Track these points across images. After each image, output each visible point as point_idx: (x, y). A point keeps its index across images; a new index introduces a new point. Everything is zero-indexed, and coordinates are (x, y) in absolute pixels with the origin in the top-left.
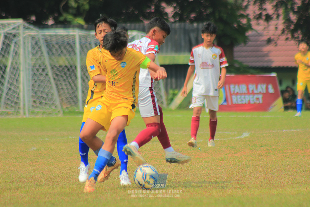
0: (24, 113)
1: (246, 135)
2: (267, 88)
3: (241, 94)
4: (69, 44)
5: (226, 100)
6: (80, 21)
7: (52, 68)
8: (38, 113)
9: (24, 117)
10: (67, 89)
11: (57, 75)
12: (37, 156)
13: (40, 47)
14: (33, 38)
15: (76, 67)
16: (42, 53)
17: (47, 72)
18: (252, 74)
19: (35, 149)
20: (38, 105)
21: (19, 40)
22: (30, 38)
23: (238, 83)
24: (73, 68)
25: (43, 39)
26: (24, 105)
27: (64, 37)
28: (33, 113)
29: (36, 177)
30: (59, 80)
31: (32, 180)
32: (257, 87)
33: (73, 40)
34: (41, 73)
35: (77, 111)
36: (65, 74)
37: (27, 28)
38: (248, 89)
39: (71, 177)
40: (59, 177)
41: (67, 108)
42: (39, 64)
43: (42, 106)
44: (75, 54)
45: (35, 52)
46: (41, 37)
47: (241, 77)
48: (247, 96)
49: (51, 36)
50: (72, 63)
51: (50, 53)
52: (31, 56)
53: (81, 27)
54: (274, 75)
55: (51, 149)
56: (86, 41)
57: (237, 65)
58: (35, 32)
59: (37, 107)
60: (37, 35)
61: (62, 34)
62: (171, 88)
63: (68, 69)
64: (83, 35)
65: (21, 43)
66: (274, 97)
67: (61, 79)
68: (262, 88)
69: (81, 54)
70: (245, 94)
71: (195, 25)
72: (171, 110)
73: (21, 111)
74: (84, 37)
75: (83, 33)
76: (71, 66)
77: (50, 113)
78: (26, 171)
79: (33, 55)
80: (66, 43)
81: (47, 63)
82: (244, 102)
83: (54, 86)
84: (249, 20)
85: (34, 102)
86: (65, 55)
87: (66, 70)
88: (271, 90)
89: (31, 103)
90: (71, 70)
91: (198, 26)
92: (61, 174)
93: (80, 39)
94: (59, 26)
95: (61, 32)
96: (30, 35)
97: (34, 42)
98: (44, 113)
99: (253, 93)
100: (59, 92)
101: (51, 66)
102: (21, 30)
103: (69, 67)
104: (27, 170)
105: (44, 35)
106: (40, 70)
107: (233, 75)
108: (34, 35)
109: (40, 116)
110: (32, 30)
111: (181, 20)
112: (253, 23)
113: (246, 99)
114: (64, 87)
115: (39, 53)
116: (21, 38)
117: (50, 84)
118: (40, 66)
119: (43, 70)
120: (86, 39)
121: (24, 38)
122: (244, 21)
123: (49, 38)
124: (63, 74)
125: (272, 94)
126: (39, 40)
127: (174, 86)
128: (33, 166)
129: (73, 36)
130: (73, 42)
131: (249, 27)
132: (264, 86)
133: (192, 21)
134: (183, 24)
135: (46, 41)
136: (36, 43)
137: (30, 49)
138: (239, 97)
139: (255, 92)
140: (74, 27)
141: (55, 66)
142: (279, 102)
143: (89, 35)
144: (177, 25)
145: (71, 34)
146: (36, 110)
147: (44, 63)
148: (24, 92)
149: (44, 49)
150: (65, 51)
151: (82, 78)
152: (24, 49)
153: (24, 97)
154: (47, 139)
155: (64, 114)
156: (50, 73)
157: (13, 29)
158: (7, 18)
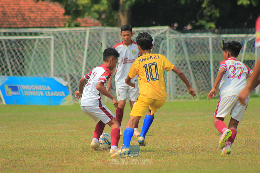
0: (170, 98)
4: (204, 44)
7: (191, 63)
9: (170, 101)
10: (203, 79)
11: (195, 68)
12: (182, 131)
13: (182, 47)
14: (177, 40)
15: (209, 62)
16: (183, 52)
17: (188, 66)
19: (180, 125)
20: (180, 91)
21: (166, 42)
22: (174, 41)
24: (207, 63)
25: (184, 41)
26: (170, 92)
27: (200, 39)
28: (176, 97)
29: (182, 147)
30: (196, 73)
31: (180, 150)
33: (207, 41)
34: (183, 67)
36: (201, 67)
37: (172, 33)
39: (209, 147)
40: (200, 147)
41: (202, 94)
42: (181, 60)
43: (184, 93)
44: (209, 52)
45: (178, 51)
46: (183, 40)
49: (190, 39)
50: (206, 59)
51: (190, 52)
52: (174, 54)
53: (213, 32)
55: (192, 126)
56: (217, 42)
59: (179, 93)
60: (180, 38)
61: (198, 37)
63: (203, 64)
64: (215, 38)
65: (168, 45)
67: (198, 72)
69: (213, 52)
74: (215, 39)
75: (215, 36)
76: (206, 62)
77: (189, 98)
78: (174, 143)
79: (177, 53)
80: (202, 44)
81: (187, 59)
83: (192, 77)
85: (178, 89)
86: (201, 53)
87: (201, 64)
89: (175, 90)
90: (205, 65)
92: (201, 145)
93: (213, 41)
94: (196, 31)
95: (198, 35)
96: (174, 38)
97: (177, 43)
98: (185, 98)
100: (196, 82)
101: (190, 62)
102: (168, 35)
103: (204, 62)
104: (175, 141)
105: (185, 38)
106: (182, 65)
108: (178, 38)
109: (182, 100)
110: (176, 34)
114: (201, 78)
115: (181, 52)
116: (167, 41)
117: (190, 75)
118: (182, 62)
119: (184, 65)
120: (217, 41)
121: (170, 40)
123: (188, 41)
124: (199, 67)
126: (181, 42)
128: (180, 139)
129: (208, 39)
130: (207, 43)
135: (186, 43)
136: (179, 45)
137: (174, 49)
140: (207, 32)
141: (193, 62)
143: (220, 37)
145: (206, 37)
146: (179, 96)
147: (184, 60)
148: (169, 82)
149: (185, 49)
150: (200, 51)
151: (214, 71)
152: (170, 49)
153: (170, 86)
154: (189, 118)
155: (200, 98)
156: (190, 67)
157: (162, 33)
158: (156, 25)
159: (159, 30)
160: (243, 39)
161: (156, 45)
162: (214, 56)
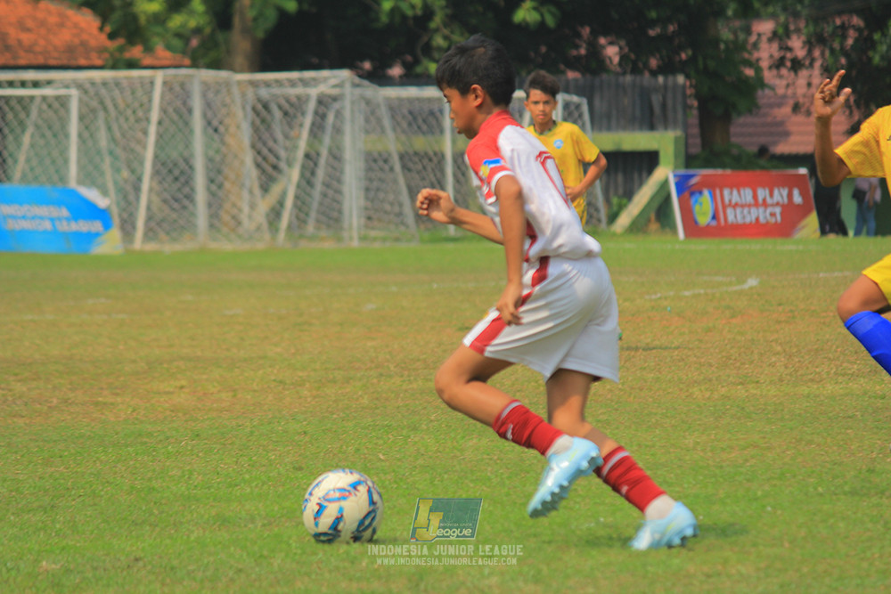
0: (351, 238)
1: (752, 282)
2: (790, 196)
3: (743, 206)
4: (432, 113)
5: (715, 217)
7: (402, 158)
8: (375, 239)
9: (351, 246)
11: (410, 171)
13: (380, 119)
14: (370, 102)
15: (443, 156)
16: (383, 129)
17: (393, 165)
18: (763, 168)
19: (374, 307)
20: (375, 224)
21: (344, 107)
22: (362, 103)
23: (738, 186)
24: (440, 157)
25: (385, 105)
26: (351, 223)
27: (423, 101)
28: (367, 238)
30: (412, 179)
32: (771, 195)
35: (445, 236)
36: (424, 167)
37: (358, 85)
38: (755, 197)
41: (427, 230)
42: (378, 151)
44: (442, 132)
45: (371, 129)
46: (383, 103)
47: (743, 175)
48: (753, 210)
49: (400, 100)
50: (437, 149)
51: (399, 130)
52: (363, 135)
54: (803, 171)
57: (735, 151)
58: (370, 91)
59: (373, 228)
60: (376, 97)
62: (616, 193)
63: (430, 159)
65: (347, 114)
66: (803, 212)
67: (417, 177)
68: (780, 195)
70: (749, 206)
71: (661, 79)
72: (614, 235)
73: (345, 234)
76: (435, 155)
77: (396, 240)
79: (367, 132)
81: (394, 148)
82: (748, 220)
83: (404, 189)
84: (758, 70)
85: (369, 218)
86: (425, 134)
87: (426, 160)
88: (797, 199)
89: (363, 221)
90: (435, 161)
91: (666, 81)
94: (412, 81)
96: (363, 99)
97: (369, 111)
98: (384, 240)
99: (765, 204)
101: (400, 154)
102: (348, 90)
103: (431, 156)
105: (388, 100)
106: (381, 162)
107: (728, 172)
108: (370, 97)
109: (377, 245)
110: (366, 87)
111: (635, 70)
112: (768, 76)
113: (751, 216)
116: (347, 104)
117: (398, 186)
118: (379, 154)
119: (386, 161)
121: (353, 102)
122: (749, 72)
123: (396, 104)
124: (420, 168)
125: (799, 205)
126: (379, 108)
127: (621, 191)
130: (438, 110)
131: (760, 82)
132: (785, 192)
133: (654, 74)
134: (638, 79)
135: (391, 108)
136: (373, 113)
137: (362, 123)
138: (739, 210)
139: (769, 201)
142: (813, 220)
144: (629, 78)
145: (437, 95)
146: (373, 233)
147: (387, 149)
148: (351, 200)
149: (387, 122)
150: (424, 127)
151: (454, 176)
152: (353, 121)
153: (351, 208)
154: (394, 289)
155: (422, 240)
156: (398, 167)
157: (334, 86)
158: (321, 67)
159: (326, 79)
161: (320, 112)
162: (454, 142)
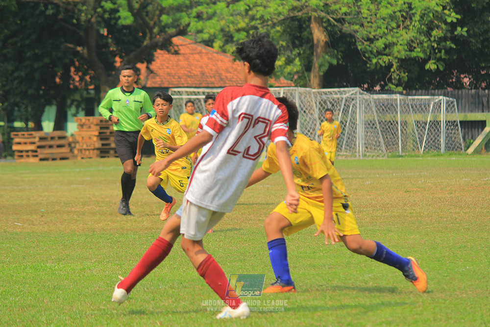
0: (359, 156)
4: (392, 105)
6: (400, 89)
8: (369, 156)
11: (383, 128)
12: (371, 188)
14: (366, 100)
17: (376, 126)
19: (369, 183)
20: (369, 150)
21: (356, 102)
26: (359, 150)
27: (388, 100)
28: (365, 156)
33: (395, 102)
34: (371, 127)
35: (397, 154)
36: (389, 127)
37: (362, 94)
41: (390, 152)
43: (372, 151)
44: (397, 112)
45: (367, 111)
49: (379, 99)
50: (394, 119)
53: (401, 93)
55: (381, 183)
56: (405, 103)
58: (367, 96)
62: (468, 138)
63: (392, 124)
65: (358, 105)
67: (386, 131)
69: (401, 113)
71: (486, 91)
72: (468, 155)
73: (357, 154)
74: (403, 100)
75: (402, 97)
79: (366, 113)
80: (390, 105)
81: (376, 119)
83: (381, 136)
85: (366, 148)
86: (389, 113)
87: (390, 124)
89: (364, 149)
90: (393, 124)
91: (489, 92)
93: (401, 101)
94: (384, 92)
95: (387, 96)
96: (364, 99)
98: (373, 156)
100: (384, 141)
102: (358, 95)
103: (392, 122)
105: (374, 99)
106: (371, 125)
109: (370, 158)
110: (365, 95)
111: (476, 88)
114: (388, 137)
116: (358, 101)
119: (373, 124)
120: (405, 101)
121: (360, 101)
124: (387, 127)
126: (370, 102)
127: (470, 137)
128: (370, 196)
129: (396, 100)
130: (395, 104)
133: (484, 89)
134: (477, 91)
136: (368, 105)
140: (396, 93)
141: (382, 121)
143: (407, 99)
144: (473, 91)
145: (394, 98)
146: (368, 154)
147: (374, 119)
148: (359, 140)
150: (389, 111)
151: (402, 130)
152: (360, 109)
154: (377, 176)
155: (388, 157)
156: (378, 127)
157: (352, 94)
158: (347, 86)
159: (349, 91)
160: (429, 100)
161: (347, 105)
162: (401, 116)
